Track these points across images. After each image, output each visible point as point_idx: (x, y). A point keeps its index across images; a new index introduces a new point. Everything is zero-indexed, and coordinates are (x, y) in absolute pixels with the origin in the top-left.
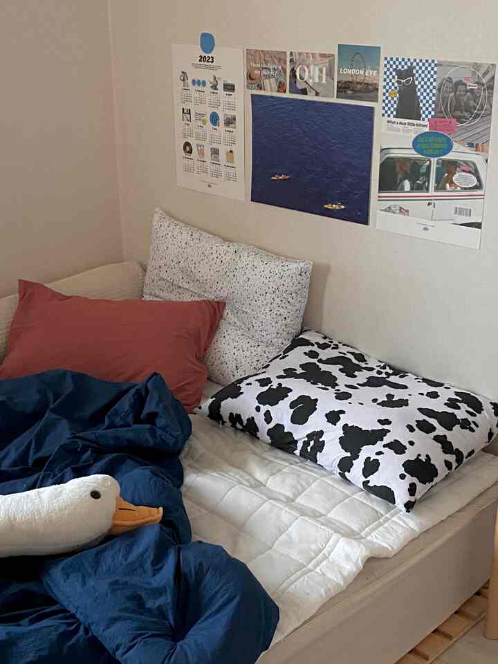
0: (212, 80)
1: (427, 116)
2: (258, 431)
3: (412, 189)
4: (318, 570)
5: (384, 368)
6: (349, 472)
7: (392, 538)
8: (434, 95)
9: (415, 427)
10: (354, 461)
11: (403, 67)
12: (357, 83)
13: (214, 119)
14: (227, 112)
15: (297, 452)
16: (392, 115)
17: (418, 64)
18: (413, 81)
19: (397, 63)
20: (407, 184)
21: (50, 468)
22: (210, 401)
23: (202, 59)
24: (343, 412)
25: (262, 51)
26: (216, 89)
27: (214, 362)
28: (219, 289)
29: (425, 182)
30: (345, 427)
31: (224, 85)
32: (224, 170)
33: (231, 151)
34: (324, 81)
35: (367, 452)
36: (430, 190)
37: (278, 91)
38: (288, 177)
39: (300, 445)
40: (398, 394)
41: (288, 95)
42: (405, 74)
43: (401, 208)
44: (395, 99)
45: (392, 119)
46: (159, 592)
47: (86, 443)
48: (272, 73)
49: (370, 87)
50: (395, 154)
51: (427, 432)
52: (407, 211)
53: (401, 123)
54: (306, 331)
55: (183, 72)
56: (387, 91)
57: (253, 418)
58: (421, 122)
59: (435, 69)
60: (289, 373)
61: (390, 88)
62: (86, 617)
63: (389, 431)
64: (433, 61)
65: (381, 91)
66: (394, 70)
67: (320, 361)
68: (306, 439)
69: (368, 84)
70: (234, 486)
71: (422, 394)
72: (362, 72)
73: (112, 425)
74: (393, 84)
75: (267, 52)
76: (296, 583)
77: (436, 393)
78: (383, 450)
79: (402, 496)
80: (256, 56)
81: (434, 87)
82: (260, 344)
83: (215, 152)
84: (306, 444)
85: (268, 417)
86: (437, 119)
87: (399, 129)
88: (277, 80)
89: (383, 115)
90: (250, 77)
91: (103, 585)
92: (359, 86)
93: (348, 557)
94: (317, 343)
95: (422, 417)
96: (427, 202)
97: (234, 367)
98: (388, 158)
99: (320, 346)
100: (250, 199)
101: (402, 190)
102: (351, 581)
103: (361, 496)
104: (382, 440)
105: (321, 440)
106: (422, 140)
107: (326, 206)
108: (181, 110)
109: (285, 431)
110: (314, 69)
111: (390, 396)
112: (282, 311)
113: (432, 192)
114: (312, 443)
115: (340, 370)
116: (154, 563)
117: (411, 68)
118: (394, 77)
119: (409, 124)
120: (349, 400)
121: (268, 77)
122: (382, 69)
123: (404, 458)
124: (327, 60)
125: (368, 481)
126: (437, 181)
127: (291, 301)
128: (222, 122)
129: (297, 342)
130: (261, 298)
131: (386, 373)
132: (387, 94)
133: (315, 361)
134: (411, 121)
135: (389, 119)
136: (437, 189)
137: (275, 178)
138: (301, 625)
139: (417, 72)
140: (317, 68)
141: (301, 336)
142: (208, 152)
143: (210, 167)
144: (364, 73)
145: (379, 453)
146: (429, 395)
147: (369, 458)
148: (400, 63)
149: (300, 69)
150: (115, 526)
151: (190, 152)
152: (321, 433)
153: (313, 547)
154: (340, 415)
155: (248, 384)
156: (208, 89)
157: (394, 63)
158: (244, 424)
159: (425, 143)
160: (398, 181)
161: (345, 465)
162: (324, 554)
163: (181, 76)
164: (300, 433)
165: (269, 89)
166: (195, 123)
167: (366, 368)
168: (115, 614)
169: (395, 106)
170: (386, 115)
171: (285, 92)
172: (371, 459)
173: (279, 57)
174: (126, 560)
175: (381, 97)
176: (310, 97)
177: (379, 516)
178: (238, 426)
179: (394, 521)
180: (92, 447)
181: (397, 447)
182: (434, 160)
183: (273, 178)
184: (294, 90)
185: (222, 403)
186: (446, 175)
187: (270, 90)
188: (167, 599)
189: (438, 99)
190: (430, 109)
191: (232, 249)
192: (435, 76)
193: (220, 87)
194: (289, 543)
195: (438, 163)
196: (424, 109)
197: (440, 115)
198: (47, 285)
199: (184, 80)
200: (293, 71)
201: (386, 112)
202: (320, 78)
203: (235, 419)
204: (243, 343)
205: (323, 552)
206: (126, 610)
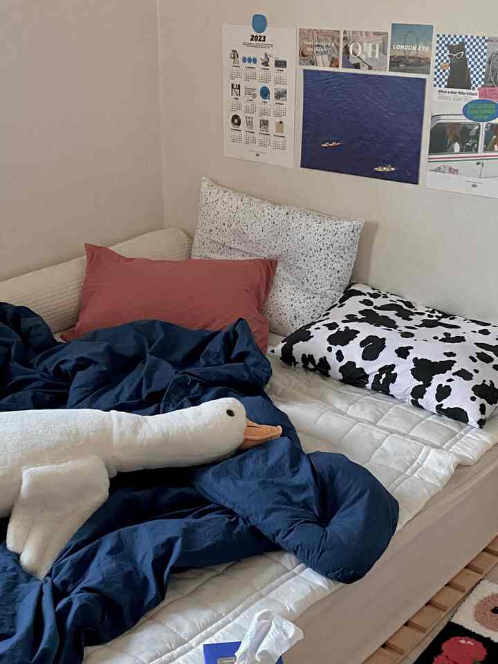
0: (263, 57)
1: (477, 86)
2: (330, 369)
3: (461, 150)
4: (416, 475)
5: (433, 311)
6: (422, 398)
7: (471, 450)
8: (484, 67)
9: (476, 358)
10: (426, 389)
11: (455, 42)
12: (410, 58)
13: (265, 93)
14: (277, 86)
15: (369, 386)
16: (443, 86)
17: (469, 40)
18: (465, 55)
19: (449, 39)
20: (457, 147)
21: (168, 399)
22: (282, 345)
23: (253, 38)
24: (411, 348)
25: (315, 30)
26: (267, 65)
27: (272, 315)
28: (272, 248)
29: (474, 143)
30: (415, 360)
31: (276, 61)
32: (273, 139)
33: (281, 122)
34: (377, 56)
35: (438, 380)
36: (479, 151)
37: (331, 66)
38: (338, 144)
39: (371, 379)
40: (454, 333)
41: (341, 69)
42: (457, 50)
43: (450, 168)
44: (447, 71)
45: (443, 88)
46: (302, 488)
47: (194, 378)
48: (325, 50)
49: (423, 61)
50: (444, 120)
51: (488, 362)
52: (457, 171)
53: (451, 92)
54: (354, 284)
55: (233, 51)
56: (439, 64)
57: (325, 358)
58: (471, 91)
59: (486, 44)
60: (351, 318)
61: (442, 61)
62: (244, 510)
63: (455, 362)
64: (484, 38)
65: (433, 64)
66: (446, 45)
67: (375, 307)
68: (378, 373)
69: (420, 58)
70: (323, 413)
71: (475, 332)
72: (415, 48)
73: (208, 364)
74: (445, 58)
75: (321, 31)
76: (401, 485)
77: (487, 330)
78: (453, 377)
79: (474, 415)
80: (308, 35)
81: (485, 61)
82: (315, 296)
83: (265, 123)
84: (378, 377)
85: (340, 356)
86: (487, 89)
87: (450, 97)
88: (329, 56)
89: (435, 86)
90: (302, 54)
91: (253, 484)
92: (411, 60)
93: (440, 464)
94: (368, 293)
95: (480, 350)
96: (476, 162)
97: (293, 317)
98: (438, 124)
99: (372, 295)
100: (299, 166)
101: (452, 152)
102: (446, 483)
103: (434, 418)
104: (451, 369)
105: (393, 372)
106: (471, 106)
107: (376, 169)
108: (231, 86)
109: (357, 367)
110: (368, 46)
111: (447, 334)
112: (335, 265)
113: (481, 152)
114: (384, 376)
115: (396, 314)
116: (292, 466)
117: (463, 44)
118: (446, 52)
119: (460, 93)
120: (414, 338)
121: (322, 54)
122: (435, 45)
123: (472, 383)
124: (380, 38)
125: (442, 405)
126: (486, 143)
127: (344, 256)
128: (272, 95)
129: (349, 293)
130: (316, 254)
131: (437, 316)
132: (439, 67)
133: (371, 308)
134: (461, 90)
135: (441, 89)
136: (485, 150)
137: (325, 145)
138: (413, 518)
139: (468, 47)
140: (371, 45)
141: (352, 288)
142: (257, 123)
143: (258, 137)
144: (417, 49)
145: (450, 380)
146: (481, 332)
147: (441, 385)
148: (452, 39)
149: (354, 46)
150: (246, 440)
151: (239, 124)
152: (393, 367)
153: (408, 458)
154: (409, 351)
155: (316, 329)
156: (259, 65)
157: (446, 39)
158: (317, 363)
159: (475, 109)
160: (449, 144)
161: (418, 393)
162: (418, 463)
163: (231, 54)
164: (372, 368)
165: (321, 65)
166: (243, 98)
167: (417, 313)
168: (270, 505)
169: (446, 77)
170: (438, 85)
171: (338, 66)
172: (443, 386)
173: (333, 36)
174: (266, 465)
175: (433, 70)
176: (363, 71)
177: (454, 434)
178: (311, 366)
179: (468, 437)
180: (199, 382)
181: (465, 375)
182: (483, 125)
183: (323, 145)
184: (347, 64)
185: (294, 346)
186: (495, 137)
187: (323, 65)
188: (310, 493)
189: (488, 71)
190: (480, 79)
191: (283, 212)
192: (485, 51)
193: (272, 63)
194: (385, 454)
195: (487, 127)
196: (474, 79)
197: (491, 84)
198: (111, 248)
199: (234, 58)
200: (346, 48)
201: (438, 83)
202: (373, 54)
203: (308, 359)
204: (299, 295)
205: (416, 462)
206: (278, 502)
